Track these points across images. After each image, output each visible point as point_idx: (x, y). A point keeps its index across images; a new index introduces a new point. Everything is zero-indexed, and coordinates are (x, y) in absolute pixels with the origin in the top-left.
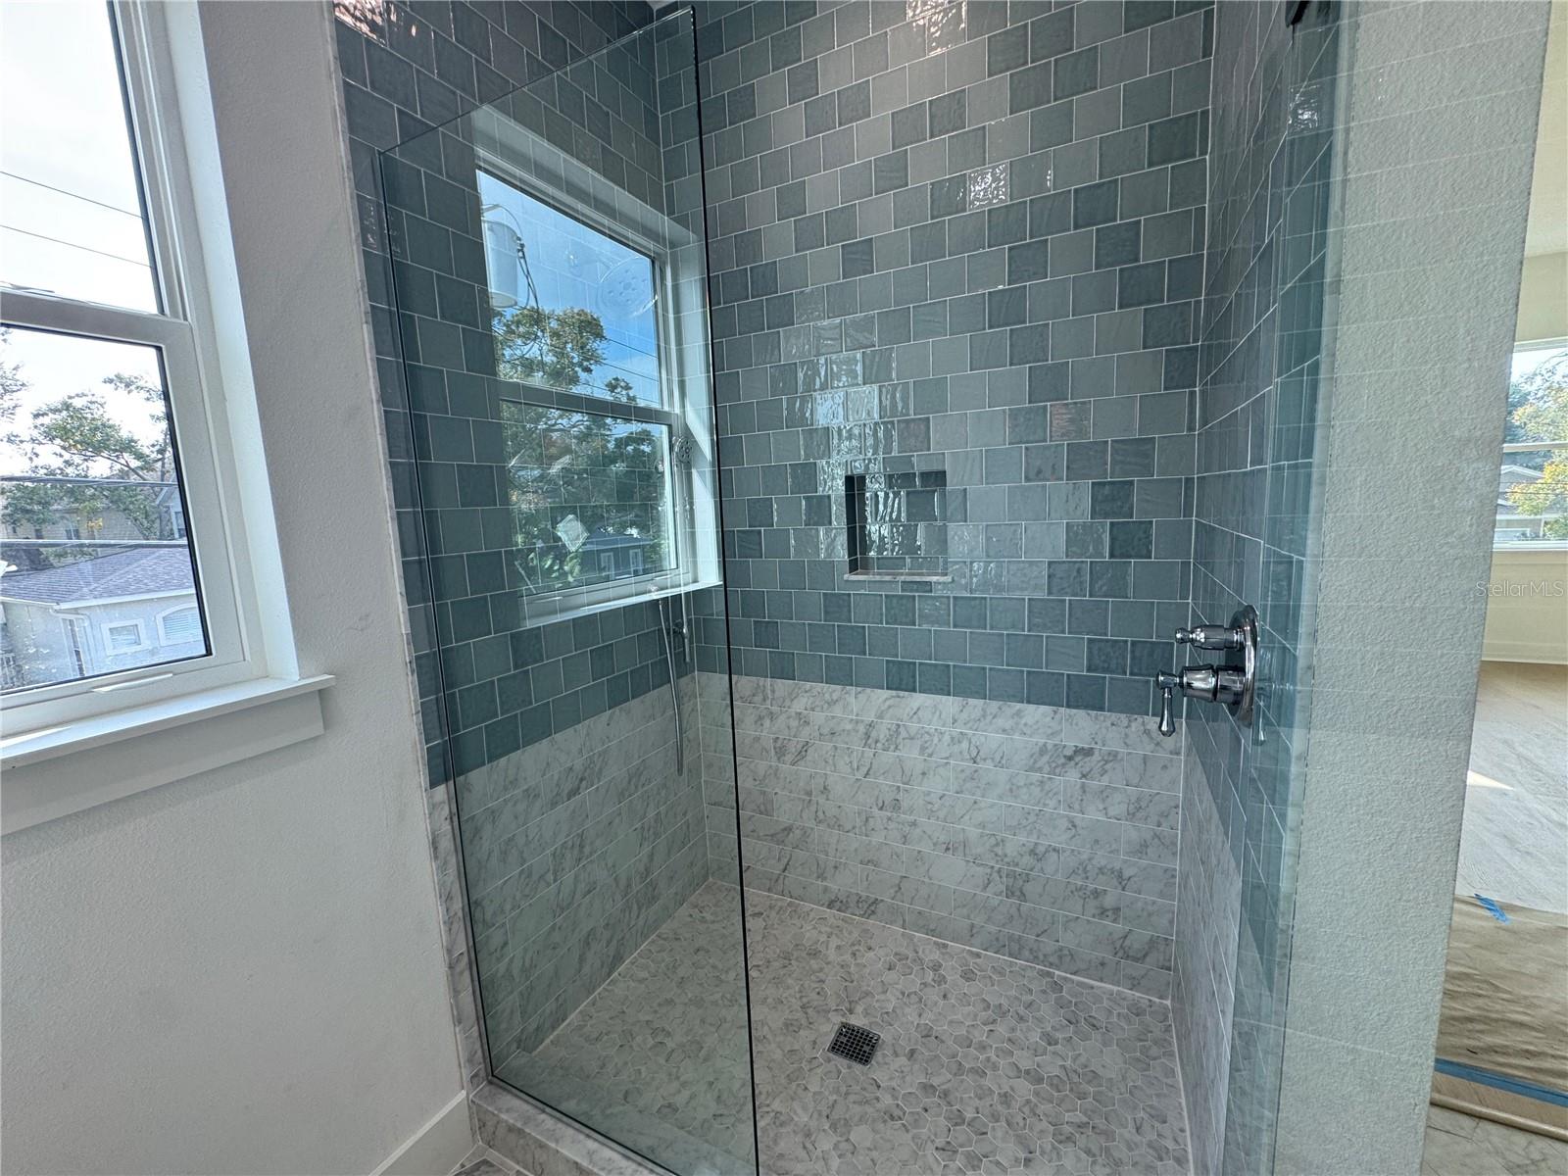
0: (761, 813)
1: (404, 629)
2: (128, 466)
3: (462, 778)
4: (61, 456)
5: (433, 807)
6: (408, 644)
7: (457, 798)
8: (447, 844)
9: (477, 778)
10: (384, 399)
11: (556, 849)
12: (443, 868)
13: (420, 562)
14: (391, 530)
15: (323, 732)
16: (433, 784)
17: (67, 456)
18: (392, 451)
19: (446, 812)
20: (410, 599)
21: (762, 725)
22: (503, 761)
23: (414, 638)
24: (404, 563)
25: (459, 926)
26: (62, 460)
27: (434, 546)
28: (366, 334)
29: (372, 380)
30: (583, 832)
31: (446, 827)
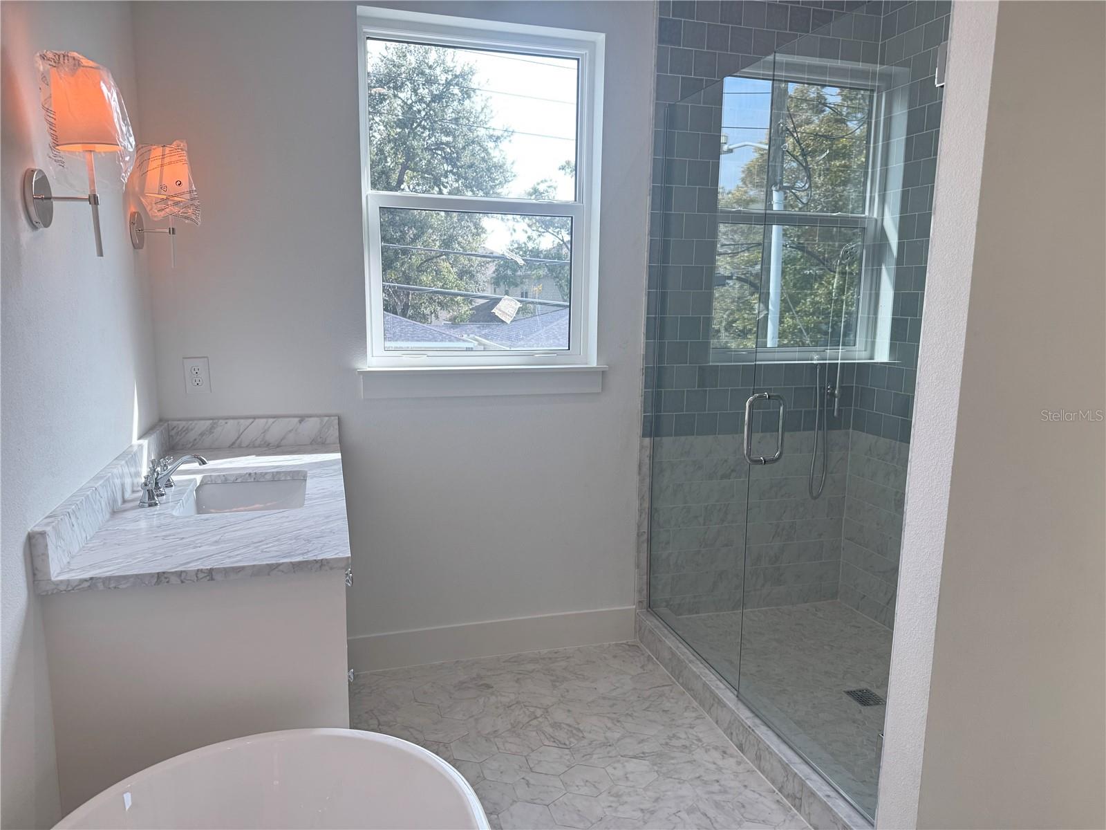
0: (879, 553)
1: (642, 352)
2: (563, 241)
3: (658, 439)
4: (526, 232)
5: (642, 447)
6: (643, 359)
7: (654, 448)
8: (646, 469)
9: (667, 441)
10: (651, 233)
11: (708, 505)
12: (642, 481)
13: (655, 318)
14: (644, 299)
15: (600, 391)
16: (644, 435)
17: (530, 232)
18: (651, 260)
19: (648, 453)
20: (647, 338)
21: (889, 480)
22: (683, 438)
23: (646, 357)
24: (647, 318)
25: (645, 517)
26: (527, 235)
27: (663, 310)
28: (648, 201)
29: (647, 224)
30: (729, 504)
31: (647, 461)
